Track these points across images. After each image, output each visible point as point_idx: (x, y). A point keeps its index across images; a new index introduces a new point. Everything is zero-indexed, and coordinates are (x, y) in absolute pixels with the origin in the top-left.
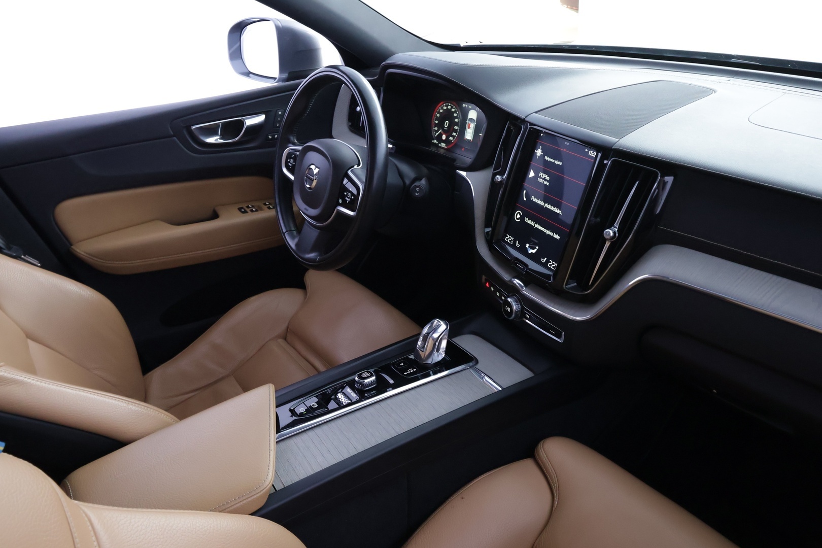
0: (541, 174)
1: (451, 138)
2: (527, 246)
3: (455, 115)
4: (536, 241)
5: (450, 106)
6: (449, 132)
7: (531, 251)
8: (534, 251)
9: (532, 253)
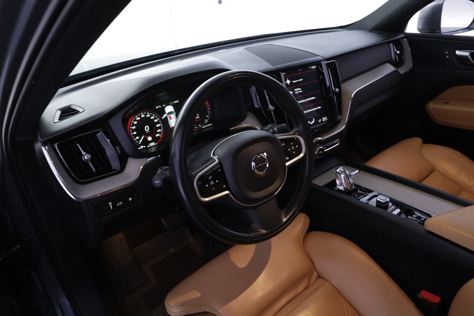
0: (295, 90)
1: (157, 135)
2: (309, 122)
3: (152, 118)
4: (312, 117)
5: (143, 114)
6: (153, 132)
7: (312, 123)
8: (313, 122)
9: (313, 123)
